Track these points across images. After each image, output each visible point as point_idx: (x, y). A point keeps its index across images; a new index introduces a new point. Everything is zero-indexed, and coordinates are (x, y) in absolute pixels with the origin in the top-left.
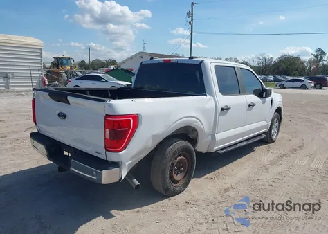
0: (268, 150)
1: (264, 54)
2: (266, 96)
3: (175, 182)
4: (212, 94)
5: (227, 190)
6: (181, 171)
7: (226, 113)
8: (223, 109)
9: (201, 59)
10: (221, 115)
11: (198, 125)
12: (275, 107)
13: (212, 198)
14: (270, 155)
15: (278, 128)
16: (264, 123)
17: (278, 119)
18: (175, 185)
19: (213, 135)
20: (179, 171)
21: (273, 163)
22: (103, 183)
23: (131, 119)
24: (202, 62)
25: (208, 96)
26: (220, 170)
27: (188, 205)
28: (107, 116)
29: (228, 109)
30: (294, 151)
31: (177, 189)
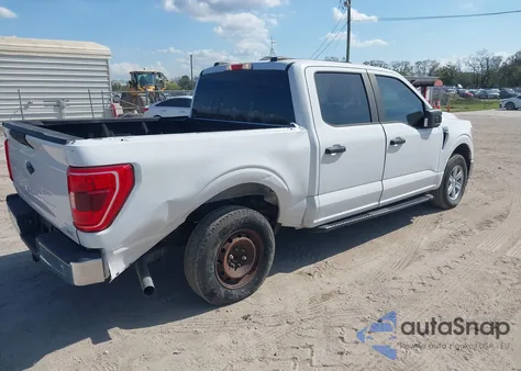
0: (437, 222)
1: (485, 51)
2: (431, 126)
3: (229, 280)
4: (306, 125)
5: (326, 297)
6: (243, 263)
7: (336, 159)
8: (328, 152)
9: (288, 62)
10: (324, 161)
11: (272, 180)
12: (453, 144)
13: (293, 310)
14: (437, 231)
15: (464, 182)
16: (428, 174)
17: (462, 166)
18: (230, 286)
19: (310, 198)
20: (238, 262)
21: (434, 248)
22: (76, 283)
23: (116, 174)
24: (289, 66)
25: (297, 128)
26: (330, 260)
27: (245, 323)
28: (72, 169)
29: (340, 150)
30: (487, 223)
31: (234, 292)
